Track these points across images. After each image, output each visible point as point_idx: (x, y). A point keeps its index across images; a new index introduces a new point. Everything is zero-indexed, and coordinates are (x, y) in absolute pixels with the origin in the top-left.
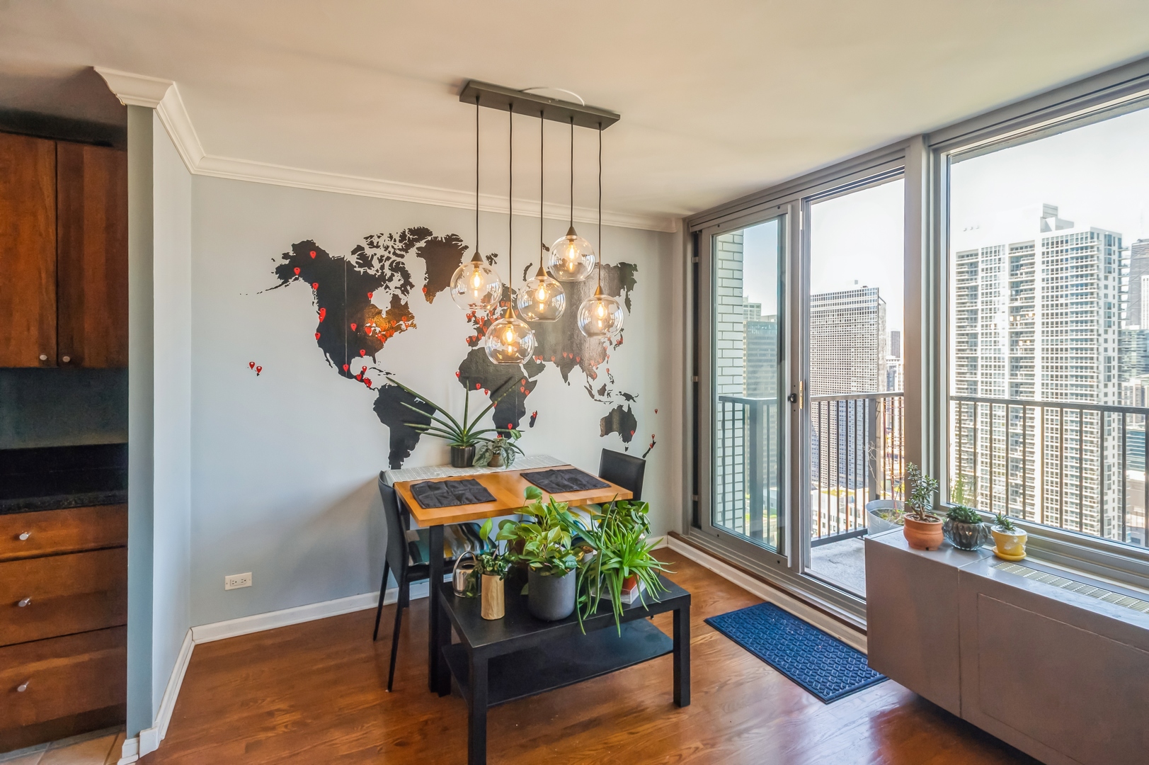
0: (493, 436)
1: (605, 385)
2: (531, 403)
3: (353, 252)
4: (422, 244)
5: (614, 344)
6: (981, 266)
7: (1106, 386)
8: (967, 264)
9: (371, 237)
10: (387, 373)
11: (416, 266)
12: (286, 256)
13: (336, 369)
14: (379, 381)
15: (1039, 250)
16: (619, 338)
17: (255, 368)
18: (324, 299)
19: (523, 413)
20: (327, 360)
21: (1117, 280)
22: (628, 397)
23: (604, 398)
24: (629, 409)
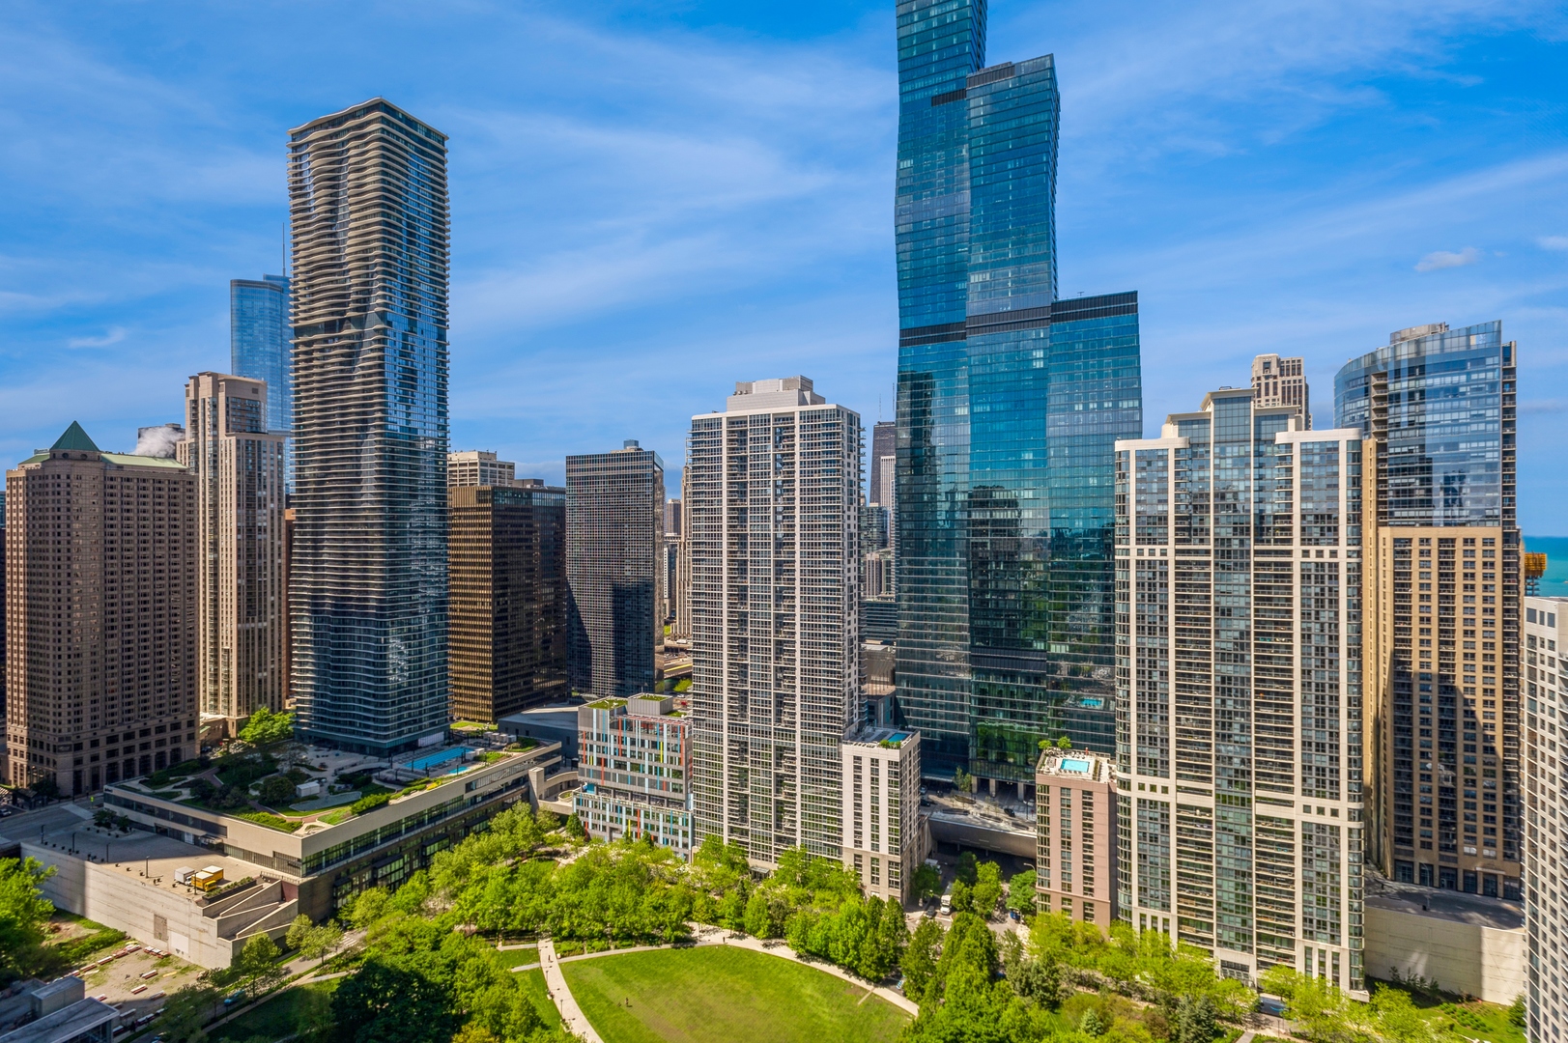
21: (857, 458)
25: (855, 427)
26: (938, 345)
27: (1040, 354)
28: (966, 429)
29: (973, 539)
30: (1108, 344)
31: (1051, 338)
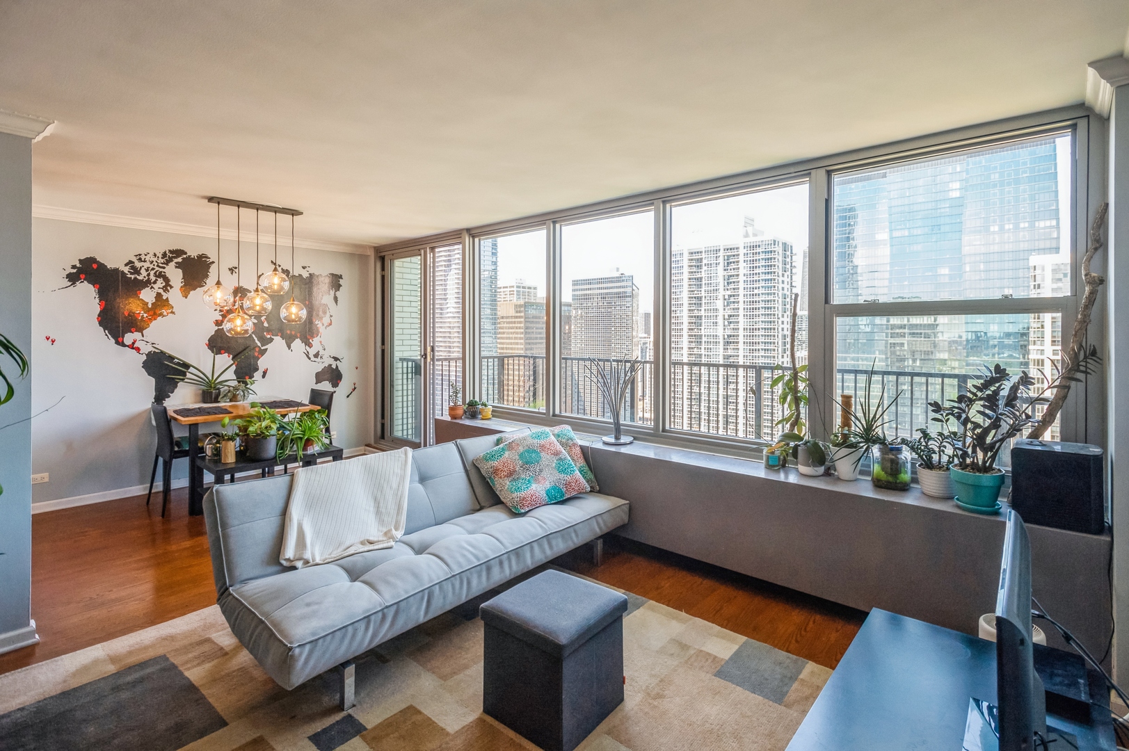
0: (234, 383)
1: (319, 351)
2: (262, 363)
3: (126, 265)
4: (180, 260)
5: (325, 326)
6: (705, 261)
7: (783, 357)
8: (695, 259)
9: (140, 255)
10: (153, 344)
11: (175, 275)
12: (74, 267)
13: (113, 341)
14: (146, 349)
15: (742, 251)
16: (329, 322)
17: (50, 340)
18: (102, 295)
19: (257, 369)
20: (106, 335)
21: (790, 277)
22: (336, 359)
23: (318, 360)
24: (337, 367)
25: (788, 253)
26: (860, 184)
27: (957, 185)
28: (886, 251)
29: (892, 341)
30: (1025, 172)
31: (967, 171)
